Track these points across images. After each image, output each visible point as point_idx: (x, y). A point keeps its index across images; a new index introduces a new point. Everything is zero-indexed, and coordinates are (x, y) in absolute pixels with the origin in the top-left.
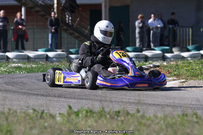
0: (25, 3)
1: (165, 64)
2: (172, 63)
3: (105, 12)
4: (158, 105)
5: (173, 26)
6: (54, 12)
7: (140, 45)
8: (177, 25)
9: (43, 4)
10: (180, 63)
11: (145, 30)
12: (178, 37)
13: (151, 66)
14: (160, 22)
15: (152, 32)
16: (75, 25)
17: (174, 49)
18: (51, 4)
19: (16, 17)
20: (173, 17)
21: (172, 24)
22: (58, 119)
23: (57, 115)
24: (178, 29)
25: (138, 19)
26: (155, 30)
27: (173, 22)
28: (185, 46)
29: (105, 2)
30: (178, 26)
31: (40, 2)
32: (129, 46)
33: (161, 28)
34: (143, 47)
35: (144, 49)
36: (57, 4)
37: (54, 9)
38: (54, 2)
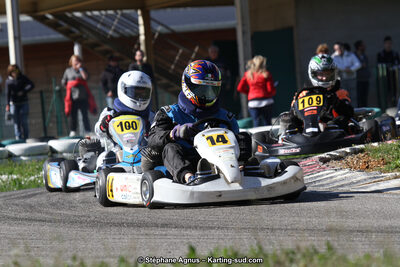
0: (81, 37)
1: (376, 145)
2: (390, 142)
4: (367, 231)
6: (141, 52)
9: (116, 35)
13: (347, 150)
17: (390, 112)
18: (133, 34)
19: (70, 66)
20: (387, 46)
26: (344, 75)
29: (243, 25)
31: (111, 32)
37: (139, 45)
38: (138, 30)
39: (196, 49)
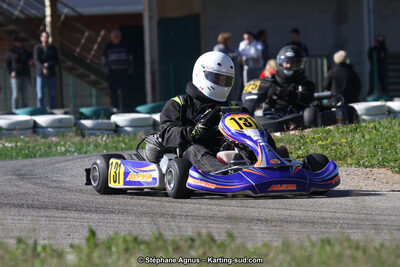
1: (278, 135)
2: (292, 133)
4: (267, 220)
6: (47, 33)
9: (22, 16)
10: (307, 131)
15: (246, 68)
16: (90, 57)
18: (40, 15)
23: (67, 249)
29: (150, 10)
31: (16, 13)
37: (45, 26)
38: (44, 11)
39: (103, 33)
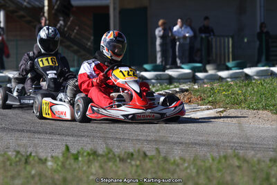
0: (5, 5)
1: (196, 87)
2: (205, 86)
3: (115, 16)
4: (186, 143)
5: (207, 35)
6: (45, 18)
7: (162, 62)
8: (212, 34)
9: (28, 6)
10: (216, 85)
11: (169, 40)
12: (214, 50)
13: (178, 90)
14: (189, 29)
15: (178, 43)
16: (73, 34)
17: (208, 67)
18: (40, 5)
20: (206, 23)
21: (205, 33)
22: (49, 163)
23: (49, 158)
24: (213, 40)
25: (158, 26)
26: (181, 41)
27: (206, 30)
28: (223, 62)
29: (114, 4)
30: (214, 35)
31: (25, 4)
32: (147, 63)
33: (190, 38)
34: (166, 64)
35: (168, 67)
36: (49, 6)
37: (44, 13)
38: (44, 3)
